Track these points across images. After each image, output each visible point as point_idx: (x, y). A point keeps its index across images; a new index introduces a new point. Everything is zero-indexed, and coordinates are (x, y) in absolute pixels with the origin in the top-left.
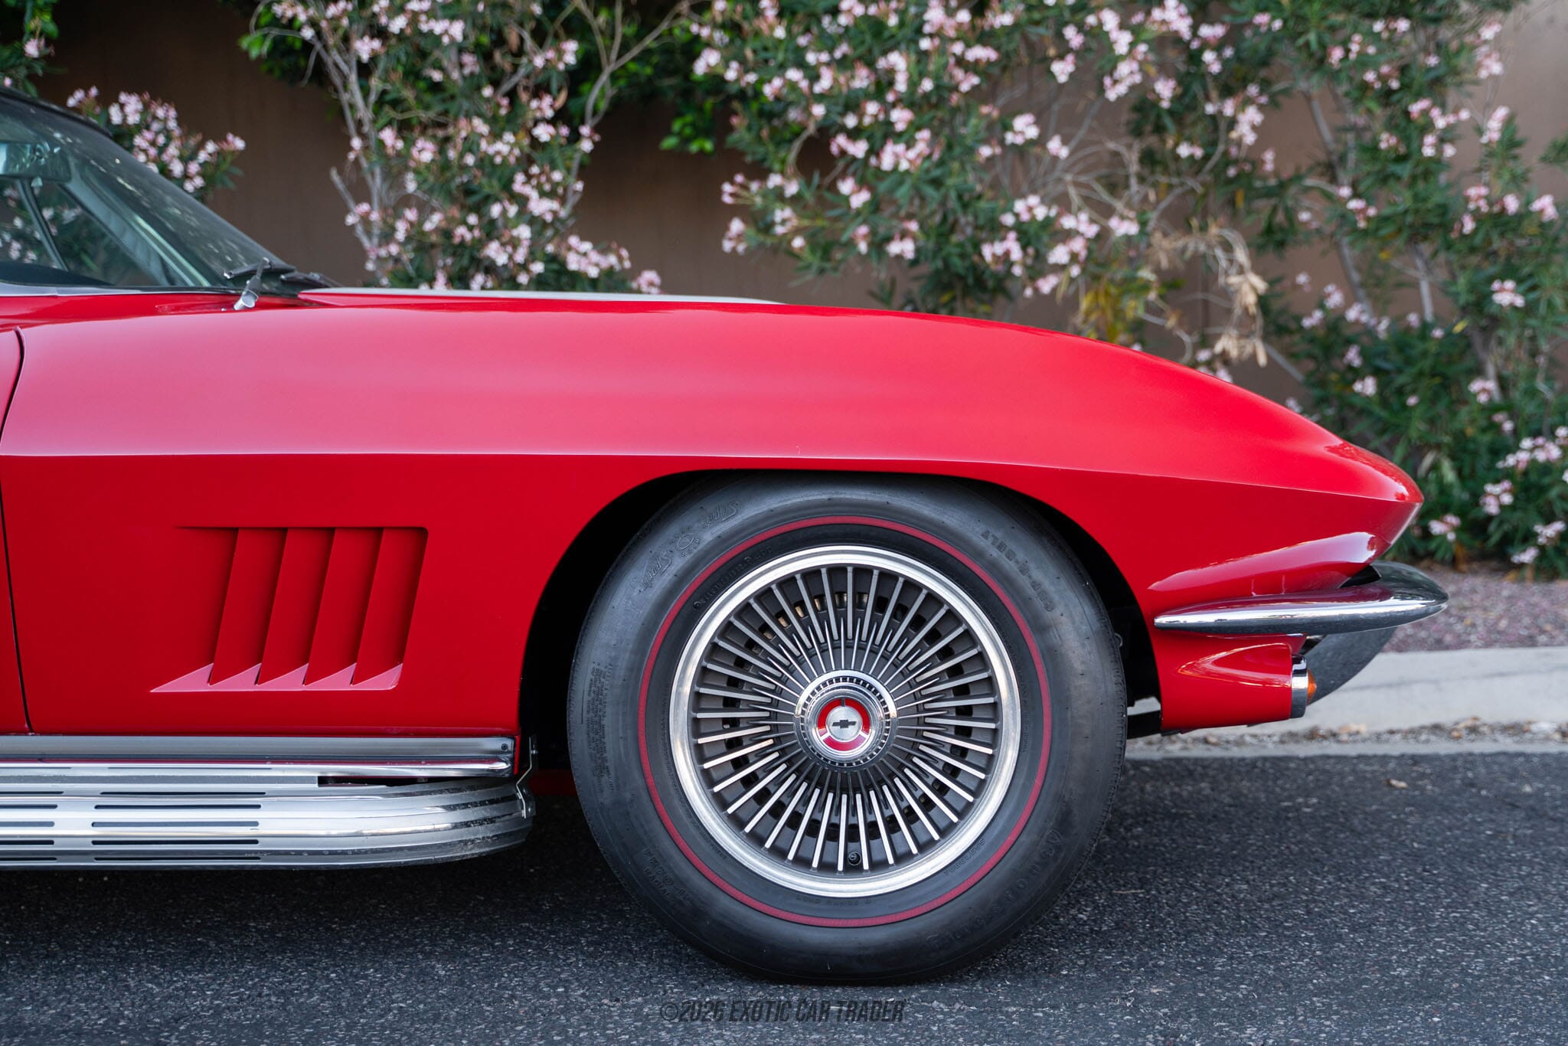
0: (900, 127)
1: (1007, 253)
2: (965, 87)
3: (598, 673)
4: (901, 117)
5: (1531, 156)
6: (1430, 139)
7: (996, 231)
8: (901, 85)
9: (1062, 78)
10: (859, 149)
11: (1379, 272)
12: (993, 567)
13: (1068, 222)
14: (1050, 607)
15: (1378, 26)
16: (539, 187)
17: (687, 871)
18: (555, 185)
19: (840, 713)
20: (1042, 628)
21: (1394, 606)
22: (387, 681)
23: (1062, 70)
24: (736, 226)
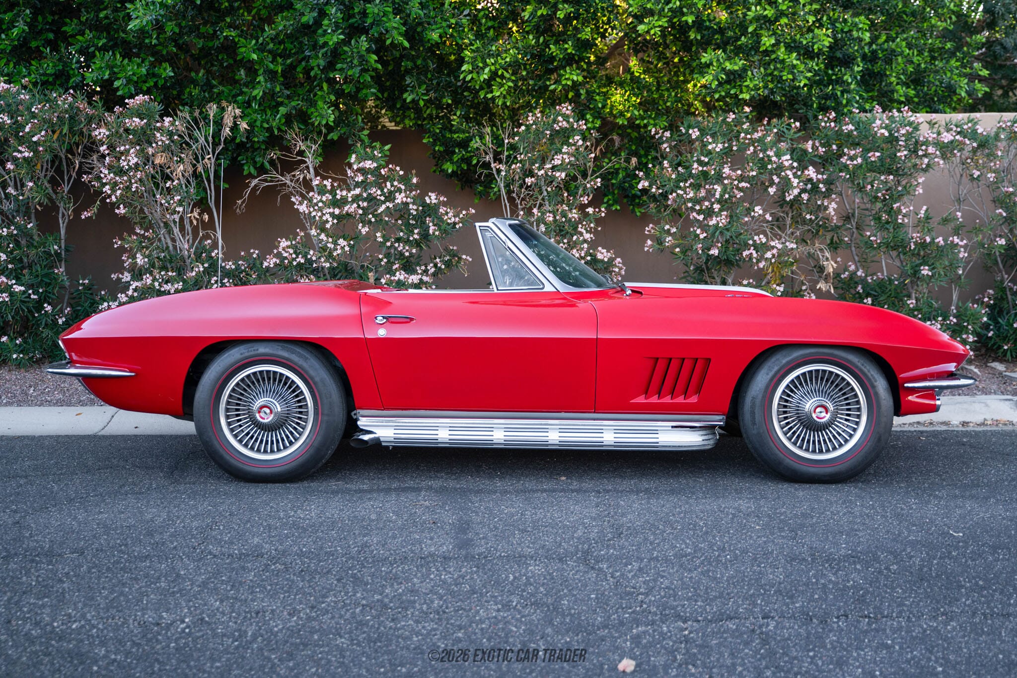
0: (716, 210)
1: (751, 254)
2: (738, 196)
3: (753, 398)
4: (717, 207)
5: (934, 223)
6: (900, 217)
7: (747, 246)
8: (717, 196)
9: (772, 193)
10: (701, 217)
11: (865, 256)
12: (861, 370)
13: (773, 244)
14: (876, 381)
15: (882, 178)
16: (586, 229)
17: (778, 452)
18: (591, 228)
19: (819, 410)
20: (874, 387)
21: (963, 382)
22: (694, 399)
23: (772, 190)
24: (649, 242)
